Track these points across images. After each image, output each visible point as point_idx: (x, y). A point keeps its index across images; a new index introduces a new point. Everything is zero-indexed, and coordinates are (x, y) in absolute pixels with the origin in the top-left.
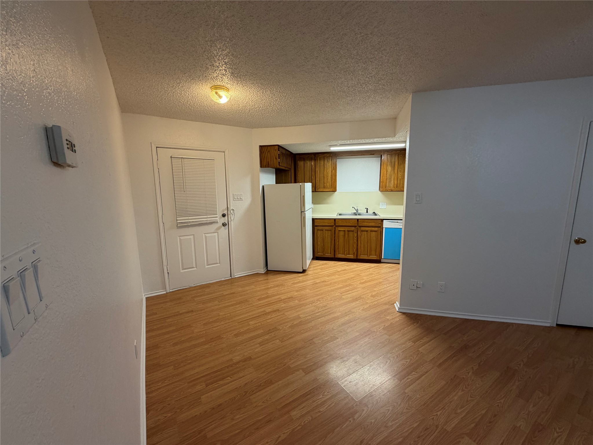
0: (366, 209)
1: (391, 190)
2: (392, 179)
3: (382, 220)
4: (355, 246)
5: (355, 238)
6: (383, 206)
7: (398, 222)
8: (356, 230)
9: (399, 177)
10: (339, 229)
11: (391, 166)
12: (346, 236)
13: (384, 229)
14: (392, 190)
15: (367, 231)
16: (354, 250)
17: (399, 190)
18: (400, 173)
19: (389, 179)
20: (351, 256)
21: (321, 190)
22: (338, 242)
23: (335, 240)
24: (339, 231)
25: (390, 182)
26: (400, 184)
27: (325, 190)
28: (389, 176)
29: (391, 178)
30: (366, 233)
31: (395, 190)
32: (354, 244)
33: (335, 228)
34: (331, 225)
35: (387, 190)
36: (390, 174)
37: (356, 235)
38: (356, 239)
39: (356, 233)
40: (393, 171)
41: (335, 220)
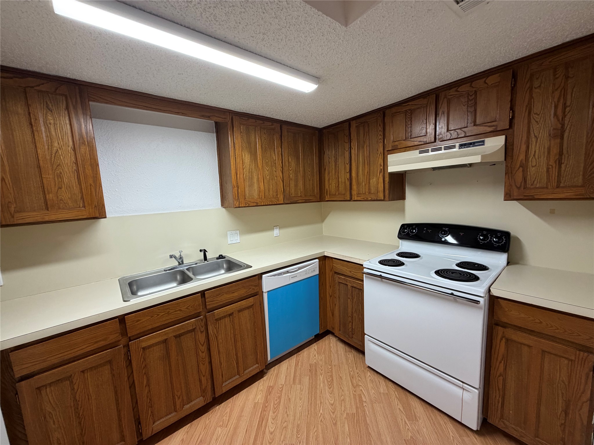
0: (202, 253)
1: (255, 204)
2: (255, 180)
3: (259, 276)
4: (205, 368)
5: (203, 346)
6: (235, 238)
7: (288, 272)
8: (203, 324)
9: (266, 177)
10: (144, 345)
11: (250, 152)
12: (173, 354)
13: (265, 296)
14: (257, 203)
15: (231, 315)
16: (203, 379)
17: (269, 204)
18: (267, 168)
19: (249, 179)
20: (198, 402)
21: (37, 216)
22: (148, 385)
23: (132, 386)
24: (144, 349)
25: (251, 185)
26: (269, 190)
27: (53, 218)
28: (247, 173)
29: (252, 178)
30: (227, 320)
31: (263, 204)
32: (201, 366)
33: (127, 346)
34: (107, 342)
35: (247, 205)
36: (249, 170)
37: (202, 338)
38: (204, 348)
39: (202, 332)
40: (255, 162)
41: (122, 319)
